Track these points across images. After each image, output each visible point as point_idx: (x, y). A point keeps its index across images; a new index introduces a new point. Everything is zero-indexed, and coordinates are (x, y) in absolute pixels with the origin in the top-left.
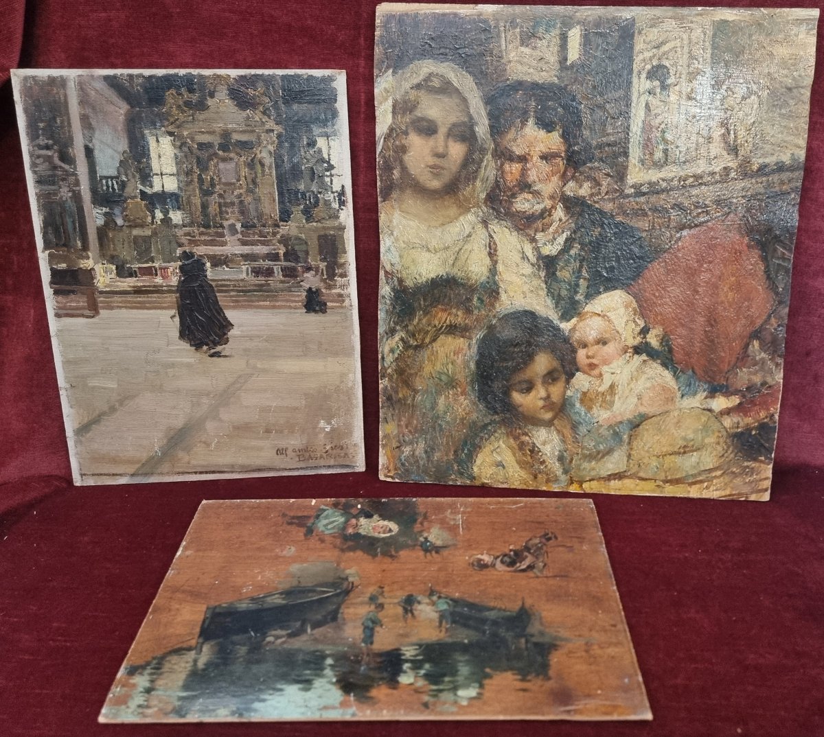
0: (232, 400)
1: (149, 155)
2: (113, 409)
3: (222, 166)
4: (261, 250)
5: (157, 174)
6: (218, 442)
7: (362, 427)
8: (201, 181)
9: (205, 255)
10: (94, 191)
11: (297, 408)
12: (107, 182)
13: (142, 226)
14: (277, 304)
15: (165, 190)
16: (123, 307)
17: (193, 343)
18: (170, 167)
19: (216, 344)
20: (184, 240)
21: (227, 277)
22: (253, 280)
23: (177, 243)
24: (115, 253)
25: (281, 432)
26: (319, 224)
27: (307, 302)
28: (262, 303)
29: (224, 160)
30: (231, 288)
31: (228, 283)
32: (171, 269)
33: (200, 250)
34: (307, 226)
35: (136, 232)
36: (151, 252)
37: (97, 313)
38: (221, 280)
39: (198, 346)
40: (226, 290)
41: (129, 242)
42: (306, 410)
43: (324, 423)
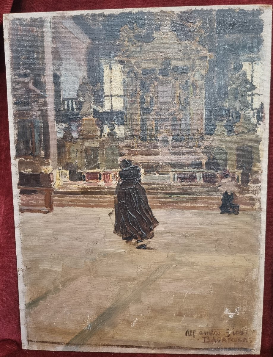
0: (152, 286)
1: (103, 80)
2: (57, 289)
3: (160, 88)
4: (187, 159)
5: (108, 96)
6: (138, 321)
7: (262, 316)
8: (143, 102)
9: (140, 163)
10: (57, 110)
11: (206, 296)
12: (68, 103)
13: (92, 138)
14: (197, 205)
15: (113, 109)
16: (72, 205)
17: (124, 236)
18: (118, 90)
19: (143, 238)
20: (125, 150)
21: (156, 182)
22: (178, 184)
23: (119, 152)
24: (70, 161)
25: (191, 316)
26: (239, 137)
27: (222, 205)
28: (184, 205)
29: (162, 83)
30: (160, 191)
31: (157, 186)
32: (112, 174)
33: (137, 159)
34: (228, 139)
35: (87, 144)
36: (97, 160)
37: (52, 209)
38: (152, 184)
39: (128, 239)
40: (156, 193)
41: (81, 152)
42: (214, 298)
43: (228, 310)
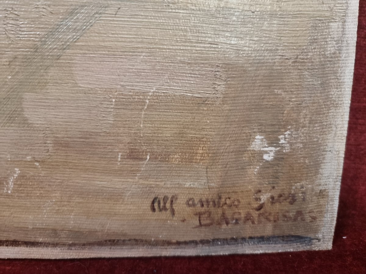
0: (52, 72)
6: (22, 176)
7: (342, 154)
25: (165, 158)
42: (226, 107)
43: (262, 140)
